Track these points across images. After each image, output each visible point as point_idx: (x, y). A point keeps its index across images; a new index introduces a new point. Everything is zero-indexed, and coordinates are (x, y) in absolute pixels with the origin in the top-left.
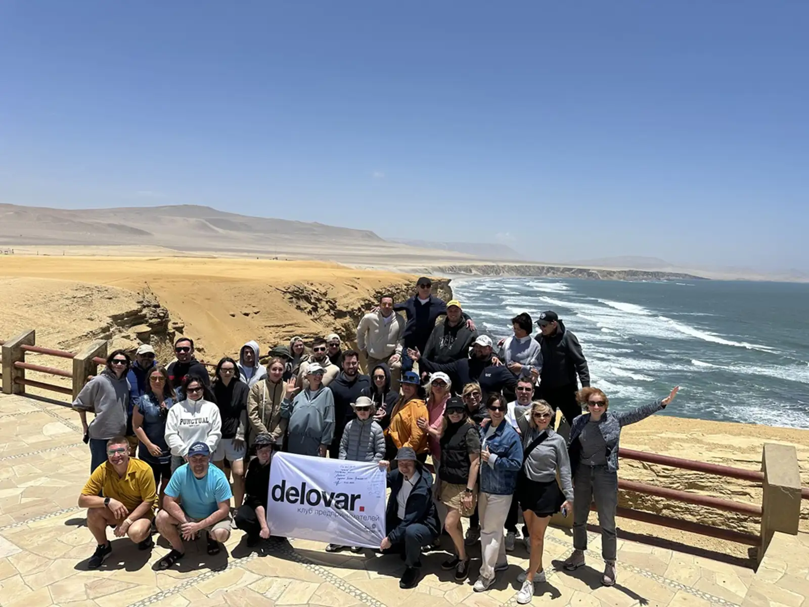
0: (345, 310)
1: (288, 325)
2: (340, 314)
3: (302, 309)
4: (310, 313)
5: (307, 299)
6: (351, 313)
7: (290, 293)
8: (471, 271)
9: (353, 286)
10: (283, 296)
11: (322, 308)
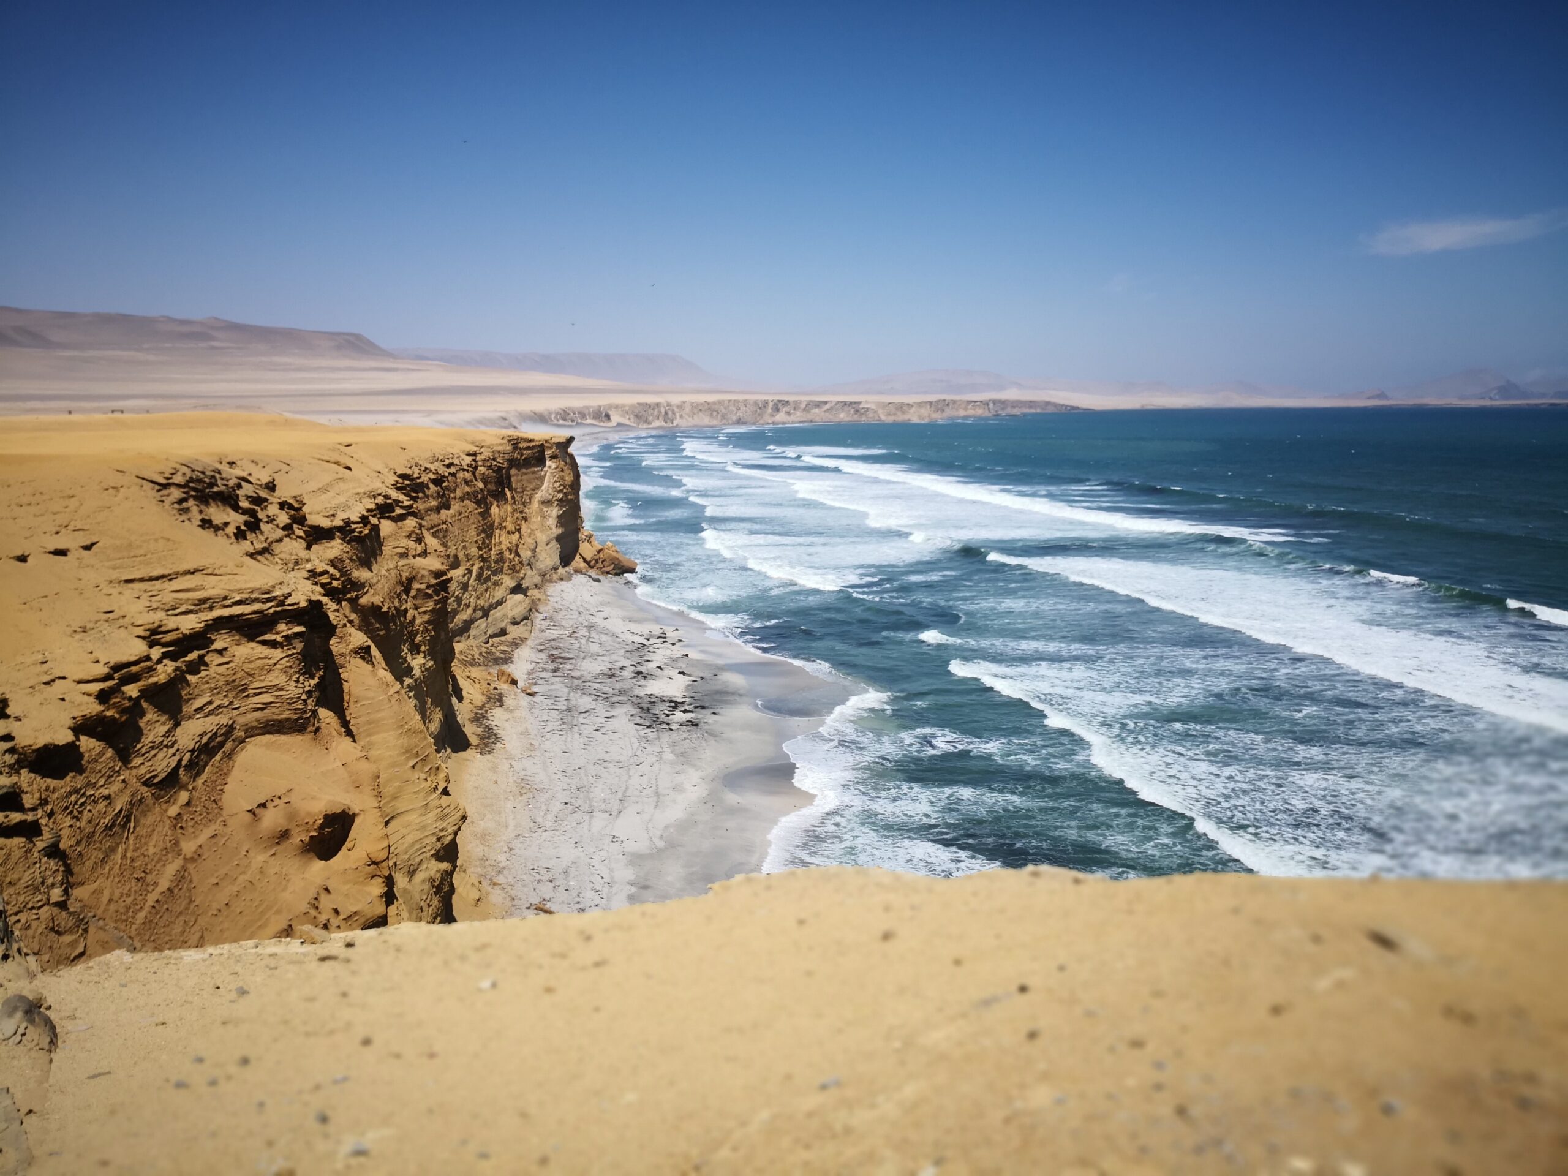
0: (326, 523)
1: (182, 573)
2: (317, 535)
3: (217, 529)
4: (240, 535)
5: (229, 499)
6: (345, 530)
7: (178, 486)
9: (338, 464)
10: (159, 495)
11: (271, 520)
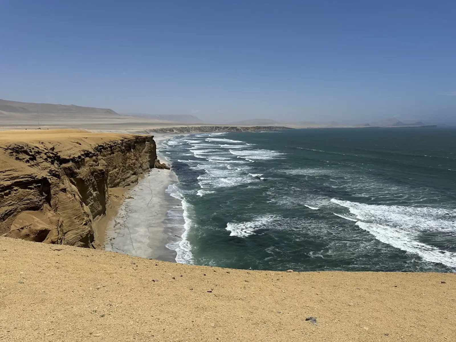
1: (8, 171)
3: (21, 160)
4: (28, 161)
5: (26, 152)
6: (73, 160)
7: (10, 149)
8: (173, 131)
9: (77, 143)
10: (4, 152)
11: (41, 157)
